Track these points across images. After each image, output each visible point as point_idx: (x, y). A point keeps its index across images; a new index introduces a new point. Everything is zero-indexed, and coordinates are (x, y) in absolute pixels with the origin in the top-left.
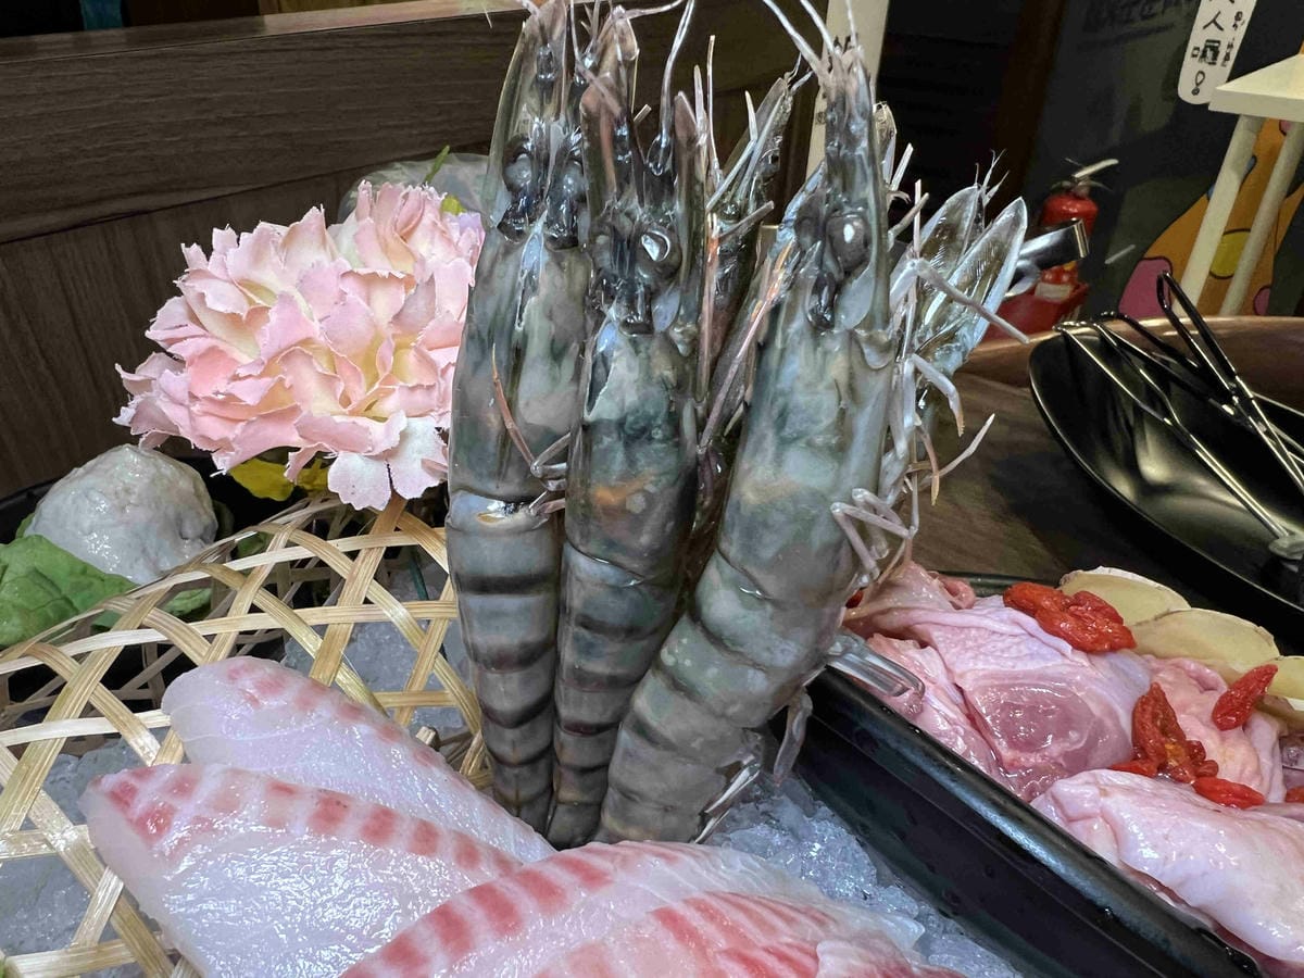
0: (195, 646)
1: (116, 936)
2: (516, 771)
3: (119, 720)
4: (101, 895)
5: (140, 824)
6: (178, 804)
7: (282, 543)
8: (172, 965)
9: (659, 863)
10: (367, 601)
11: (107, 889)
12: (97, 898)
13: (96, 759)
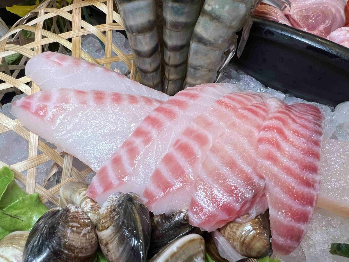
0: (28, 52)
1: (42, 153)
2: (152, 75)
3: (12, 82)
4: (32, 141)
5: (37, 113)
6: (47, 104)
7: (43, 13)
8: (63, 158)
9: (211, 88)
10: (82, 28)
11: (33, 139)
12: (31, 142)
13: (7, 106)
